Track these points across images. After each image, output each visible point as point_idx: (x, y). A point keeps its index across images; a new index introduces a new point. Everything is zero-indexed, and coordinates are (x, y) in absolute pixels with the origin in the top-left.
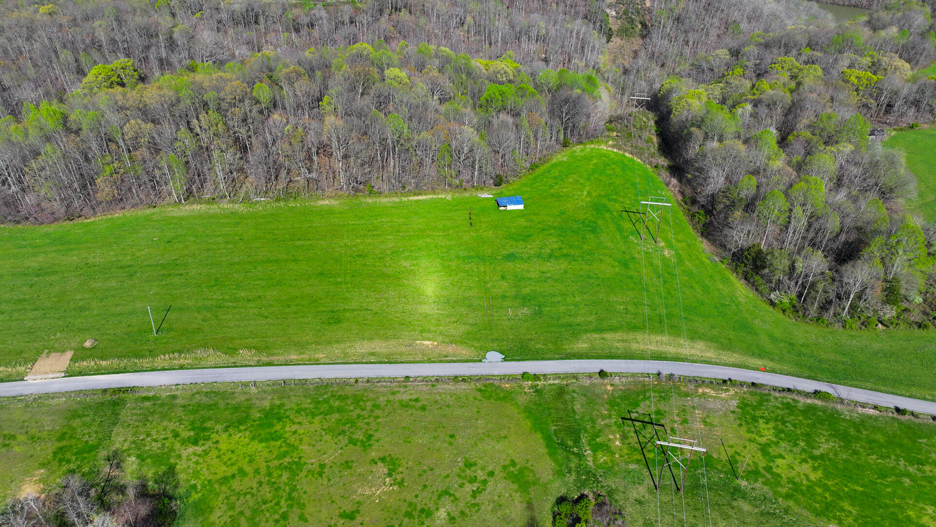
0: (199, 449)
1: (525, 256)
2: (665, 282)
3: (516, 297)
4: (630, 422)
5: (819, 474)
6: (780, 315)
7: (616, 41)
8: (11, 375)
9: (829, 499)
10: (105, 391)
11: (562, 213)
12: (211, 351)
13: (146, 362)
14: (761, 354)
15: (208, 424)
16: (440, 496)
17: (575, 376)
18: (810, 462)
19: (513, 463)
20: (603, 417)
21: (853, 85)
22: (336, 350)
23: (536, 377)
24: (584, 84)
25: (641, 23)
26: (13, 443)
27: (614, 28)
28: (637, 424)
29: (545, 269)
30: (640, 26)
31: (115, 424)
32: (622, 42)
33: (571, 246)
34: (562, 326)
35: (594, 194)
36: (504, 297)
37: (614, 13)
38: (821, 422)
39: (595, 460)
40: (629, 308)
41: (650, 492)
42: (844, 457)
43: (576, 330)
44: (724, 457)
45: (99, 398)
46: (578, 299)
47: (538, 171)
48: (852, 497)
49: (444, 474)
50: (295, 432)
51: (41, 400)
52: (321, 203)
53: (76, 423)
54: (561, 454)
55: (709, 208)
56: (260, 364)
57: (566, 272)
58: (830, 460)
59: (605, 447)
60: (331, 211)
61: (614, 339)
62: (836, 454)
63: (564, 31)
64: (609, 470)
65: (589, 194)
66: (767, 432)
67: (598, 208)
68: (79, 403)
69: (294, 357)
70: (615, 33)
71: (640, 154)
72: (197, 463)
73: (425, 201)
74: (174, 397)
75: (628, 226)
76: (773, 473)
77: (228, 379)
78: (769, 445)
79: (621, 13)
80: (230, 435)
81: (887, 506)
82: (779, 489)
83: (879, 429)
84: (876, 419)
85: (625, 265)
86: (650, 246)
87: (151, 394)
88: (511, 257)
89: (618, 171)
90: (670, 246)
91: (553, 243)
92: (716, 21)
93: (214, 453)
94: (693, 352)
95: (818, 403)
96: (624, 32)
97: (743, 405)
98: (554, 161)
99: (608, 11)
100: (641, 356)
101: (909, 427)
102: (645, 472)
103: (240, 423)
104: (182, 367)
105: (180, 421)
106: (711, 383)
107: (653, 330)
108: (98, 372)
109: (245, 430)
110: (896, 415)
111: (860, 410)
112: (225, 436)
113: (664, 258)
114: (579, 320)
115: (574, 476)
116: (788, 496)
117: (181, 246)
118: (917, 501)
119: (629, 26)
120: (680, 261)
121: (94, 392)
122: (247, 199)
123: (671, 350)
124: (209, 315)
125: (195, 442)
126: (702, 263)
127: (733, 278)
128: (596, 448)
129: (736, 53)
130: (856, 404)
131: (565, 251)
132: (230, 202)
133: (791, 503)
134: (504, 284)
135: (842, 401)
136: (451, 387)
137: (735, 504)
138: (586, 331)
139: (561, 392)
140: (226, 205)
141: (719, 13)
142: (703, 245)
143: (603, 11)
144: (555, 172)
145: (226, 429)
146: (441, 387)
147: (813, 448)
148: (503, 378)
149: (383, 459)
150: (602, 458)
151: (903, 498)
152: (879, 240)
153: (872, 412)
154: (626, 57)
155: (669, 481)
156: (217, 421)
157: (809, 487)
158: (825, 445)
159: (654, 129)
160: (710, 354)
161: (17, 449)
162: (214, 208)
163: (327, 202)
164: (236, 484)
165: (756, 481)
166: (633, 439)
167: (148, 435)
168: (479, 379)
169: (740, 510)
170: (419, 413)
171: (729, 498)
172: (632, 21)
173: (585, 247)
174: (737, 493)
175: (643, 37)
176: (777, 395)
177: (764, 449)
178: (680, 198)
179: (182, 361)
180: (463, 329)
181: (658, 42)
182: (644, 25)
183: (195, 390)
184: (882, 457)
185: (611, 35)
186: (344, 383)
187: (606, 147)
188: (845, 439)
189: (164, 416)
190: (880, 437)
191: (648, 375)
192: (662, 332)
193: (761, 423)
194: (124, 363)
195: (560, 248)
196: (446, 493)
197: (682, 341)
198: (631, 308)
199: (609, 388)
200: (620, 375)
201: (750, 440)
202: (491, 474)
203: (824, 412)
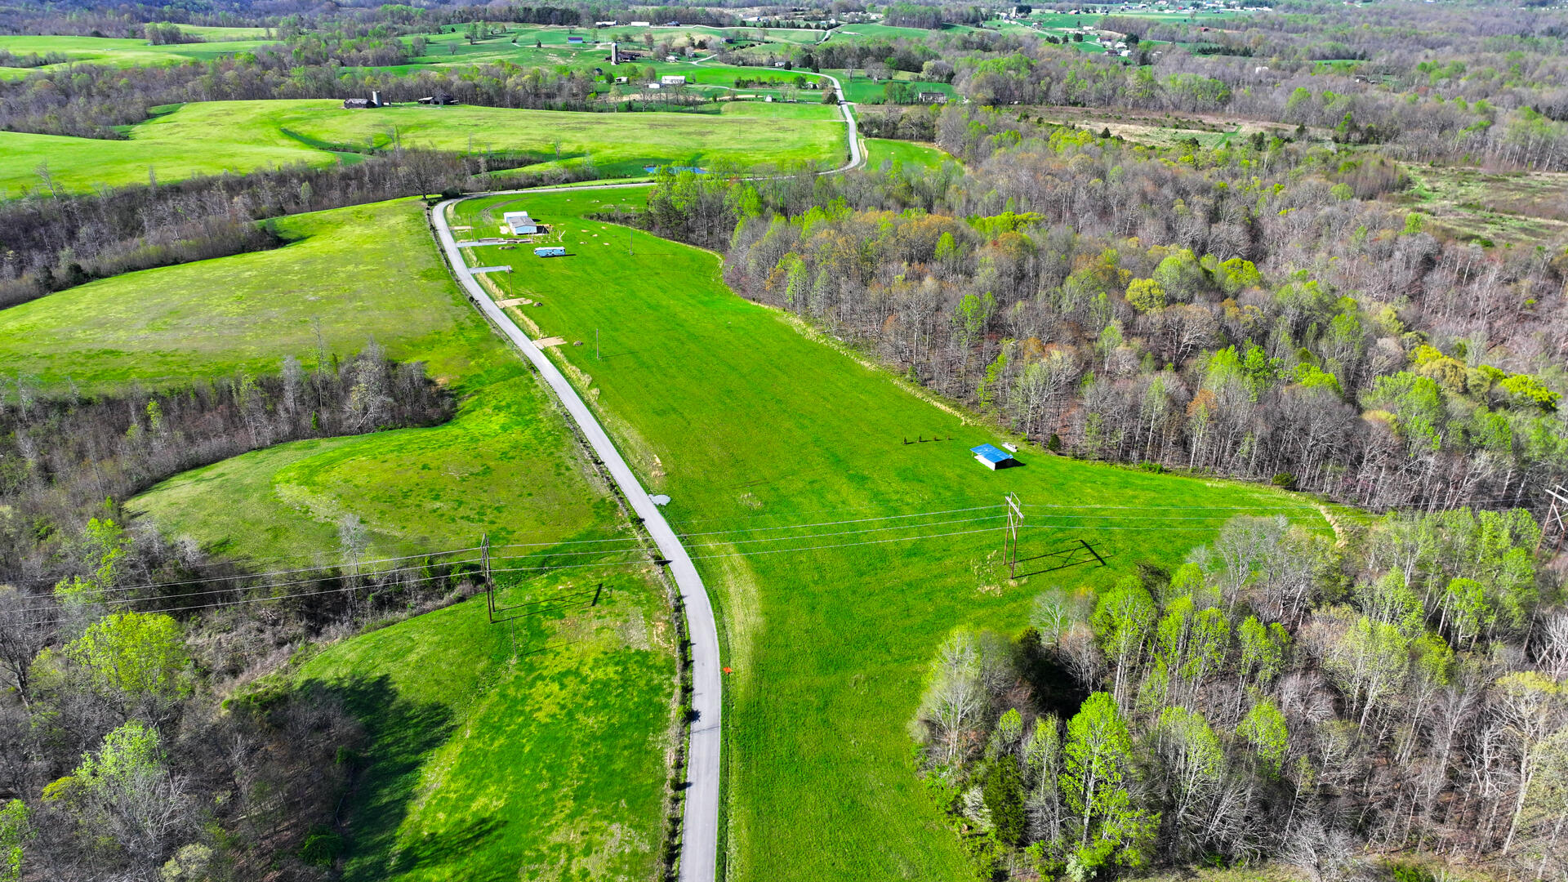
3: (780, 496)
4: (593, 589)
5: (545, 719)
9: (507, 728)
16: (455, 500)
28: (592, 593)
38: (634, 716)
42: (577, 736)
44: (552, 644)
58: (570, 726)
59: (553, 584)
62: (579, 730)
76: (533, 682)
78: (579, 677)
82: (512, 689)
94: (739, 616)
97: (644, 655)
102: (521, 604)
106: (679, 631)
123: (735, 601)
128: (551, 578)
133: (494, 698)
134: (799, 485)
147: (585, 712)
150: (540, 583)
157: (519, 711)
158: (593, 720)
160: (740, 629)
166: (568, 593)
171: (492, 653)
174: (500, 658)
176: (675, 680)
177: (570, 673)
188: (607, 737)
196: (461, 503)
199: (644, 570)
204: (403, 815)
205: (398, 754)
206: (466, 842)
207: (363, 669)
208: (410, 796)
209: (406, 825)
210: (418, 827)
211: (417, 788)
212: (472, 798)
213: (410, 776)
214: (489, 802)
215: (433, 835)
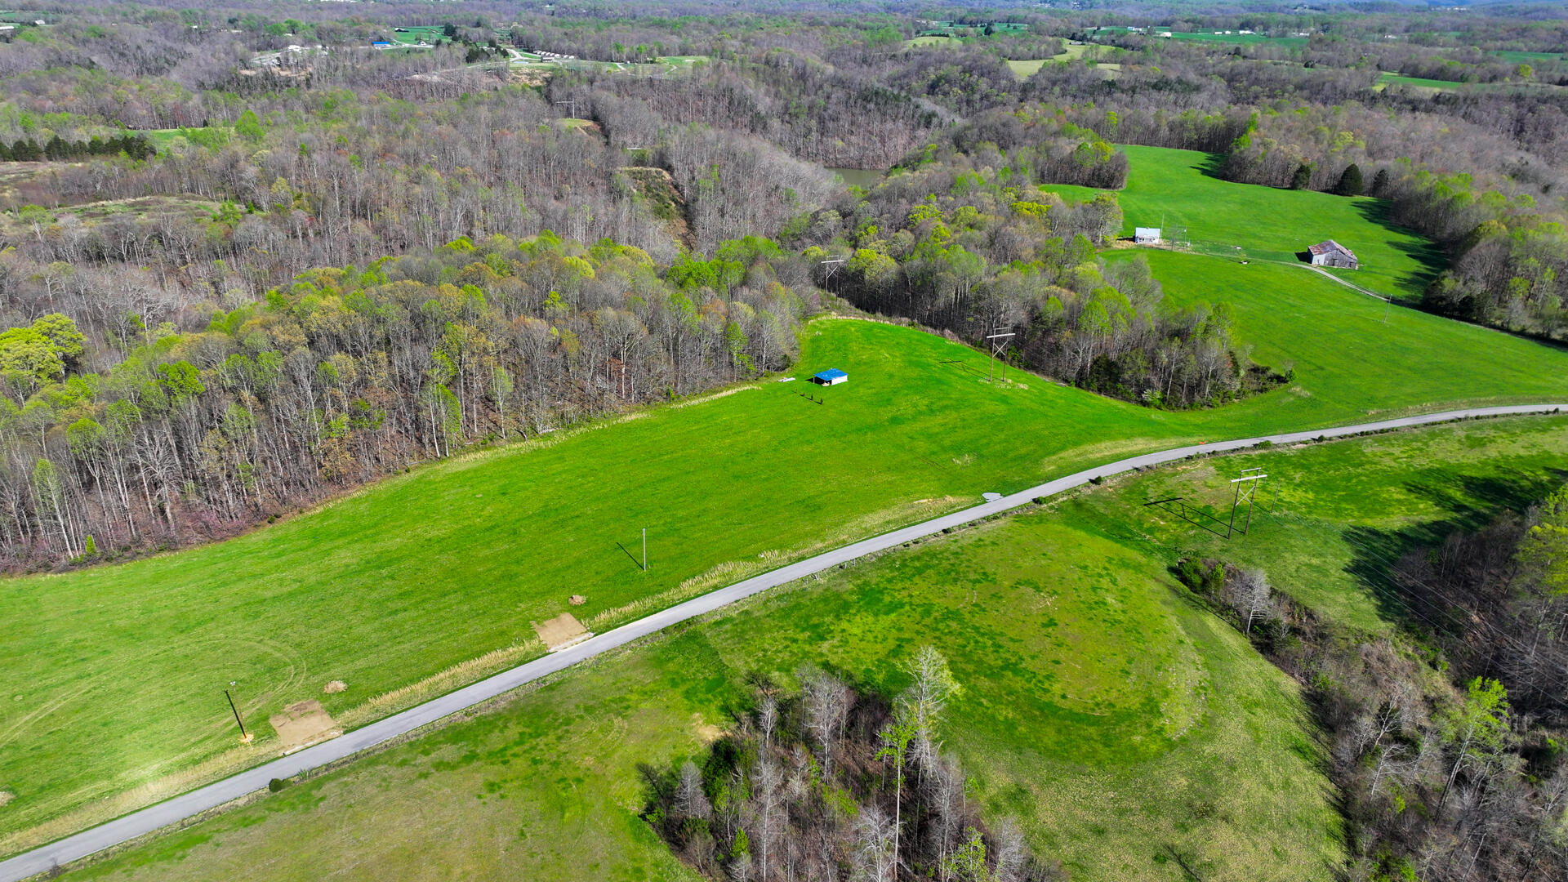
0: (833, 642)
1: (909, 417)
2: (1052, 407)
3: (946, 449)
5: (1312, 494)
6: (1174, 412)
8: (527, 654)
9: (1332, 506)
10: (664, 631)
11: (891, 375)
15: (814, 621)
16: (1094, 592)
17: (1076, 490)
18: (1300, 489)
19: (1110, 558)
22: (851, 529)
23: (1046, 500)
25: (672, 200)
26: (631, 703)
27: (645, 209)
29: (941, 422)
30: (673, 204)
31: (717, 654)
32: (662, 227)
33: (939, 399)
34: (1015, 459)
36: (935, 453)
38: (1279, 462)
39: (1158, 540)
41: (1225, 542)
42: (1315, 478)
43: (1031, 459)
45: (666, 639)
48: (1345, 500)
49: (1075, 578)
50: (911, 596)
51: (603, 661)
53: (672, 667)
56: (791, 561)
58: (1309, 483)
59: (1159, 529)
61: (1069, 454)
62: (1308, 478)
65: (891, 355)
67: (916, 365)
68: (650, 649)
69: (819, 545)
74: (748, 612)
76: (1286, 502)
79: (644, 190)
80: (849, 621)
82: (1301, 510)
83: (1318, 454)
84: (1309, 449)
85: (1005, 402)
86: (1003, 385)
87: (719, 618)
88: (896, 421)
90: (1019, 382)
91: (919, 400)
93: (852, 639)
95: (1263, 451)
96: (659, 213)
97: (1218, 467)
98: (807, 337)
101: (1331, 447)
102: (1206, 532)
103: (845, 609)
104: (716, 588)
105: (781, 628)
106: (1179, 462)
108: (627, 620)
109: (858, 611)
110: (1318, 443)
111: (1293, 447)
112: (844, 623)
113: (1026, 391)
114: (1023, 451)
115: (1159, 554)
116: (1309, 513)
120: (1040, 390)
121: (653, 635)
123: (1123, 450)
125: (822, 638)
126: (1058, 389)
127: (1093, 394)
128: (1150, 532)
130: (1288, 445)
131: (939, 404)
133: (1316, 516)
134: (921, 444)
135: (1277, 446)
137: (1285, 527)
138: (1040, 457)
139: (1077, 504)
142: (1039, 376)
143: (628, 188)
145: (838, 619)
147: (1291, 479)
148: (1021, 509)
149: (1018, 584)
151: (1370, 489)
153: (1301, 446)
155: (1229, 530)
156: (820, 616)
157: (1315, 504)
158: (1295, 475)
160: (1154, 445)
161: (642, 706)
166: (1171, 515)
167: (764, 650)
171: (1279, 525)
172: (662, 199)
173: (953, 396)
174: (1279, 520)
175: (685, 217)
176: (1233, 455)
179: (710, 583)
180: (938, 484)
182: (677, 202)
183: (759, 599)
184: (1336, 470)
186: (897, 549)
188: (1305, 467)
189: (758, 631)
191: (1129, 471)
192: (1100, 440)
194: (649, 602)
195: (932, 403)
196: (1094, 588)
199: (1110, 490)
200: (1108, 478)
202: (1106, 568)
203: (1274, 455)
204: (1436, 523)
205: (1396, 545)
206: (1430, 493)
207: (1349, 586)
208: (1421, 525)
209: (1440, 518)
210: (1435, 513)
211: (1412, 525)
212: (1399, 501)
213: (1408, 533)
214: (1397, 493)
215: (1436, 505)
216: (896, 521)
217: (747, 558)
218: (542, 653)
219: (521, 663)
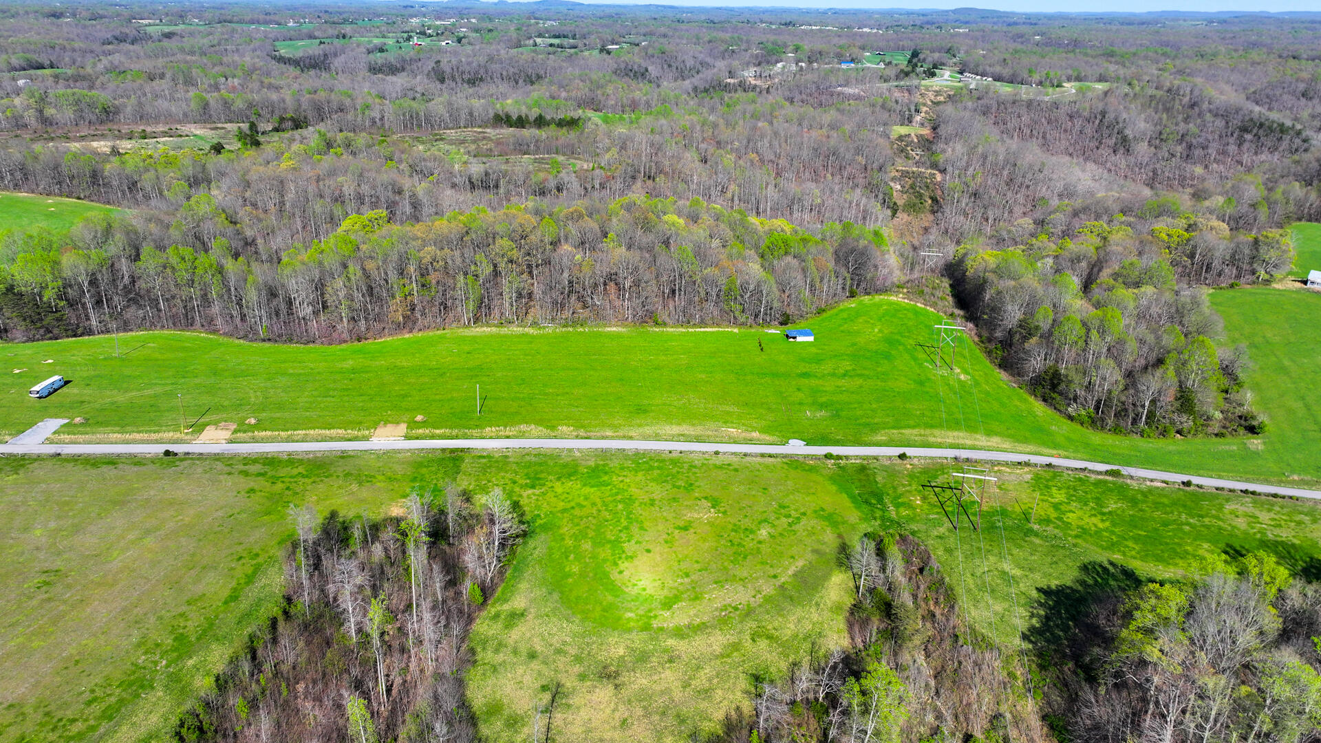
0: (537, 491)
1: (819, 375)
2: (961, 397)
3: (813, 404)
4: (930, 489)
5: (1107, 524)
6: (1079, 427)
7: (902, 217)
8: (358, 436)
9: (1115, 540)
10: (443, 451)
11: (854, 344)
12: (533, 426)
13: (475, 432)
14: (1056, 446)
15: (542, 476)
16: (760, 523)
17: (876, 458)
18: (1099, 517)
19: (823, 510)
20: (904, 486)
21: (1163, 241)
22: (648, 430)
23: (839, 457)
24: (871, 237)
25: (931, 198)
26: (374, 480)
27: (900, 202)
28: (936, 489)
29: (840, 384)
30: (930, 202)
31: (458, 473)
32: (910, 218)
33: (865, 369)
34: (860, 425)
35: (886, 332)
36: (800, 404)
37: (899, 187)
38: (1111, 490)
39: (897, 513)
40: (926, 413)
41: (949, 531)
42: (1131, 513)
43: (874, 429)
44: (1018, 509)
45: (438, 455)
46: (874, 406)
47: (824, 315)
48: (1136, 539)
49: (761, 510)
50: (622, 481)
51: (388, 454)
52: (609, 329)
53: (424, 471)
54: (865, 508)
55: (1007, 343)
56: (579, 437)
57: (861, 387)
58: (1117, 515)
59: (909, 506)
60: (619, 336)
61: (912, 434)
62: (1123, 511)
63: (842, 201)
64: (911, 519)
65: (880, 331)
66: (1059, 496)
67: (890, 342)
68: (423, 457)
69: (609, 433)
70: (901, 208)
71: (934, 305)
72: (537, 500)
73: (713, 332)
74: (507, 457)
75: (922, 356)
76: (1063, 522)
77: (553, 446)
78: (1061, 504)
79: (907, 187)
80: (563, 483)
81: (1167, 544)
82: (1070, 532)
83: (1165, 496)
84: (1163, 489)
85: (921, 383)
86: (944, 372)
87: (485, 454)
88: (805, 375)
89: (910, 315)
90: (966, 372)
91: (846, 365)
92: (1020, 197)
93: (551, 494)
94: (989, 444)
95: (1110, 478)
96: (911, 208)
97: (1037, 478)
98: (842, 307)
99: (892, 184)
100: (939, 446)
101: (1193, 494)
102: (945, 519)
103: (570, 475)
104: (508, 437)
105: (516, 473)
106: (1006, 464)
107: (949, 428)
108: (433, 437)
109: (576, 479)
110: (1182, 487)
111: (1148, 483)
112: (558, 484)
113: (960, 381)
114: (876, 420)
115: (879, 522)
116: (1077, 536)
117: (482, 356)
118: (1195, 540)
119: (918, 201)
120: (977, 384)
121: (434, 450)
122: (535, 324)
123: (969, 442)
124: (523, 403)
125: (533, 487)
126: (1000, 387)
127: (1031, 399)
128: (898, 506)
129: (1040, 223)
130: (1145, 479)
131: (859, 372)
132: (518, 326)
133: (1079, 541)
134: (800, 395)
135: (1132, 477)
136: (759, 459)
137: (1027, 539)
138: (884, 428)
139: (863, 469)
140: (515, 329)
141: (1023, 190)
142: (1002, 375)
143: (886, 183)
144: (845, 315)
145: (559, 479)
146: (748, 458)
147: (1102, 507)
148: (806, 457)
149: (706, 498)
150: (904, 512)
151: (1181, 538)
152: (1174, 355)
153: (1159, 484)
154: (915, 234)
155: (966, 524)
156: (549, 474)
157: (1096, 533)
158: (1112, 505)
159: (948, 290)
161: (378, 484)
162: (504, 330)
163: (615, 329)
164: (577, 512)
165: (1048, 525)
166: (934, 499)
167: (489, 481)
168: (785, 456)
169: (1032, 543)
170: (733, 473)
171: (1022, 535)
172: (921, 196)
173: (879, 369)
174: (1030, 532)
175: (933, 212)
176: (1070, 472)
177: (1056, 506)
178: (976, 339)
179: (507, 433)
180: (764, 423)
181: (951, 216)
182: (934, 200)
183: (525, 453)
184: (1165, 513)
185: (896, 210)
186: (660, 452)
187: (897, 299)
188: (1134, 502)
189: (499, 469)
190: (1165, 501)
191: (946, 458)
192: (959, 430)
193: (1054, 490)
194: (455, 432)
195: (854, 370)
196: (765, 521)
197: (978, 436)
198: (928, 413)
199: (908, 466)
200: (919, 458)
201: (1043, 500)
202: (804, 514)
203: (1114, 484)
216: (689, 436)
217: (547, 427)
218: (366, 438)
219: (350, 440)
